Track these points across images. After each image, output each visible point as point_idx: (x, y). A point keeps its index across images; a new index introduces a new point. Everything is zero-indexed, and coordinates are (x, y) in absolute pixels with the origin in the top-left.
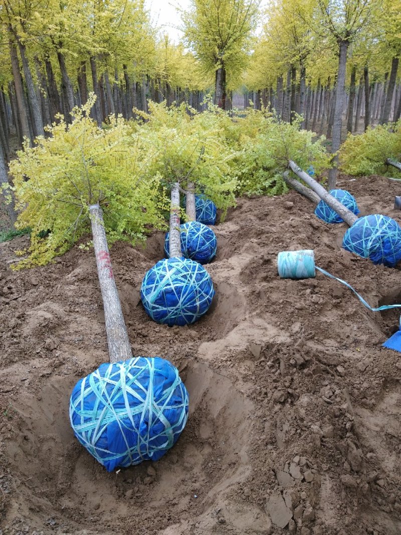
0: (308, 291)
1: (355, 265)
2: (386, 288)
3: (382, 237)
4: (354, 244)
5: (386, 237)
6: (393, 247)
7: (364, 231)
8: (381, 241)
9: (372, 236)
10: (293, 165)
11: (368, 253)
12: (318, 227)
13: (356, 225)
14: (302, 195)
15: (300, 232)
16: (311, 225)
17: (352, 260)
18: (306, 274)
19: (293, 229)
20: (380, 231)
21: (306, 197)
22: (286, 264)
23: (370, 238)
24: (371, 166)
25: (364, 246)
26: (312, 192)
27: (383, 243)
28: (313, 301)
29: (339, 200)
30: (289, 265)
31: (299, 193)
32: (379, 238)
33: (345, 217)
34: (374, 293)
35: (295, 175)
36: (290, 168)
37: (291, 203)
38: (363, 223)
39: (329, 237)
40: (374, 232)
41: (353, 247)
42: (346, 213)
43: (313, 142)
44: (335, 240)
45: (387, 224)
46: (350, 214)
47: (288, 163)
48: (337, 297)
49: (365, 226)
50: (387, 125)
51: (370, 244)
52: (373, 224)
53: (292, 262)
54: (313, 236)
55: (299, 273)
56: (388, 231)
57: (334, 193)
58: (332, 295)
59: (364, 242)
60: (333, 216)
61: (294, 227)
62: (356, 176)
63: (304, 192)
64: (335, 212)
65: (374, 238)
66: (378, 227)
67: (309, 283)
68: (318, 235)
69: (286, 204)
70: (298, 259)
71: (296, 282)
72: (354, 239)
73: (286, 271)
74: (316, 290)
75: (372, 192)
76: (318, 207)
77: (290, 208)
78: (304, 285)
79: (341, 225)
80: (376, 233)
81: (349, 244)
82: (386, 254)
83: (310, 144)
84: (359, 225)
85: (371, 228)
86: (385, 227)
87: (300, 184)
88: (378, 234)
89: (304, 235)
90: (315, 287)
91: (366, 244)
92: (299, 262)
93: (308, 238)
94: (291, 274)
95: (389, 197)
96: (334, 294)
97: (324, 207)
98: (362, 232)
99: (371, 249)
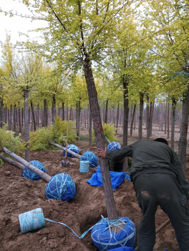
0: (45, 238)
1: (61, 208)
2: (80, 218)
3: (66, 185)
4: (52, 192)
5: (68, 185)
6: (72, 189)
7: (57, 184)
8: (66, 188)
9: (61, 186)
10: (5, 149)
11: (61, 196)
12: (31, 185)
13: (52, 181)
14: (13, 165)
15: (21, 192)
16: (27, 185)
17: (59, 205)
18: (40, 226)
19: (17, 191)
20: (65, 182)
21: (15, 166)
22: (26, 223)
23: (60, 187)
24: (43, 146)
25: (58, 192)
26: (19, 163)
27: (67, 188)
28: (51, 247)
29: (36, 166)
30: (28, 223)
31: (10, 164)
32: (65, 186)
33: (43, 176)
34: (77, 224)
35: (7, 155)
36: (4, 151)
37: (9, 172)
38: (55, 179)
39: (37, 190)
40: (62, 183)
41: (52, 193)
42: (42, 174)
43: (15, 137)
44: (41, 191)
45: (67, 178)
46: (45, 174)
47: (3, 149)
48: (62, 237)
49: (57, 181)
50: (47, 127)
51: (61, 190)
52: (60, 179)
53: (30, 221)
54: (29, 192)
55: (35, 226)
56: (68, 181)
57: (32, 163)
58: (59, 236)
59: (57, 190)
60: (33, 175)
61: (17, 189)
62: (36, 151)
63: (14, 163)
64: (34, 173)
65: (62, 187)
66: (63, 180)
67: (44, 232)
68: (32, 191)
69: (5, 173)
70: (33, 217)
71: (35, 234)
72: (52, 189)
73: (27, 229)
74: (49, 236)
75: (48, 159)
76: (24, 171)
77: (9, 175)
78: (41, 235)
79: (41, 181)
80: (63, 184)
81: (50, 192)
82: (69, 194)
83: (14, 138)
84: (53, 181)
85: (60, 181)
86: (66, 179)
87: (10, 159)
88: (64, 184)
89: (24, 193)
90: (47, 234)
91: (59, 191)
92: (35, 219)
93: (27, 194)
94: (30, 229)
95: (58, 161)
96: (60, 235)
97: (28, 171)
98: (55, 184)
99: (62, 193)
